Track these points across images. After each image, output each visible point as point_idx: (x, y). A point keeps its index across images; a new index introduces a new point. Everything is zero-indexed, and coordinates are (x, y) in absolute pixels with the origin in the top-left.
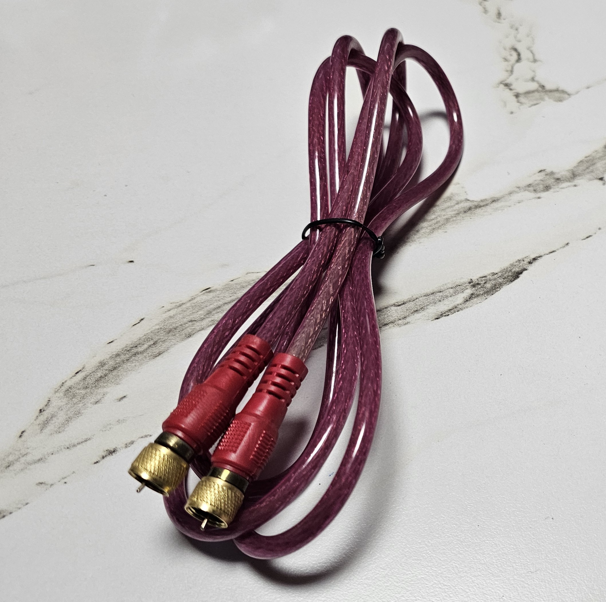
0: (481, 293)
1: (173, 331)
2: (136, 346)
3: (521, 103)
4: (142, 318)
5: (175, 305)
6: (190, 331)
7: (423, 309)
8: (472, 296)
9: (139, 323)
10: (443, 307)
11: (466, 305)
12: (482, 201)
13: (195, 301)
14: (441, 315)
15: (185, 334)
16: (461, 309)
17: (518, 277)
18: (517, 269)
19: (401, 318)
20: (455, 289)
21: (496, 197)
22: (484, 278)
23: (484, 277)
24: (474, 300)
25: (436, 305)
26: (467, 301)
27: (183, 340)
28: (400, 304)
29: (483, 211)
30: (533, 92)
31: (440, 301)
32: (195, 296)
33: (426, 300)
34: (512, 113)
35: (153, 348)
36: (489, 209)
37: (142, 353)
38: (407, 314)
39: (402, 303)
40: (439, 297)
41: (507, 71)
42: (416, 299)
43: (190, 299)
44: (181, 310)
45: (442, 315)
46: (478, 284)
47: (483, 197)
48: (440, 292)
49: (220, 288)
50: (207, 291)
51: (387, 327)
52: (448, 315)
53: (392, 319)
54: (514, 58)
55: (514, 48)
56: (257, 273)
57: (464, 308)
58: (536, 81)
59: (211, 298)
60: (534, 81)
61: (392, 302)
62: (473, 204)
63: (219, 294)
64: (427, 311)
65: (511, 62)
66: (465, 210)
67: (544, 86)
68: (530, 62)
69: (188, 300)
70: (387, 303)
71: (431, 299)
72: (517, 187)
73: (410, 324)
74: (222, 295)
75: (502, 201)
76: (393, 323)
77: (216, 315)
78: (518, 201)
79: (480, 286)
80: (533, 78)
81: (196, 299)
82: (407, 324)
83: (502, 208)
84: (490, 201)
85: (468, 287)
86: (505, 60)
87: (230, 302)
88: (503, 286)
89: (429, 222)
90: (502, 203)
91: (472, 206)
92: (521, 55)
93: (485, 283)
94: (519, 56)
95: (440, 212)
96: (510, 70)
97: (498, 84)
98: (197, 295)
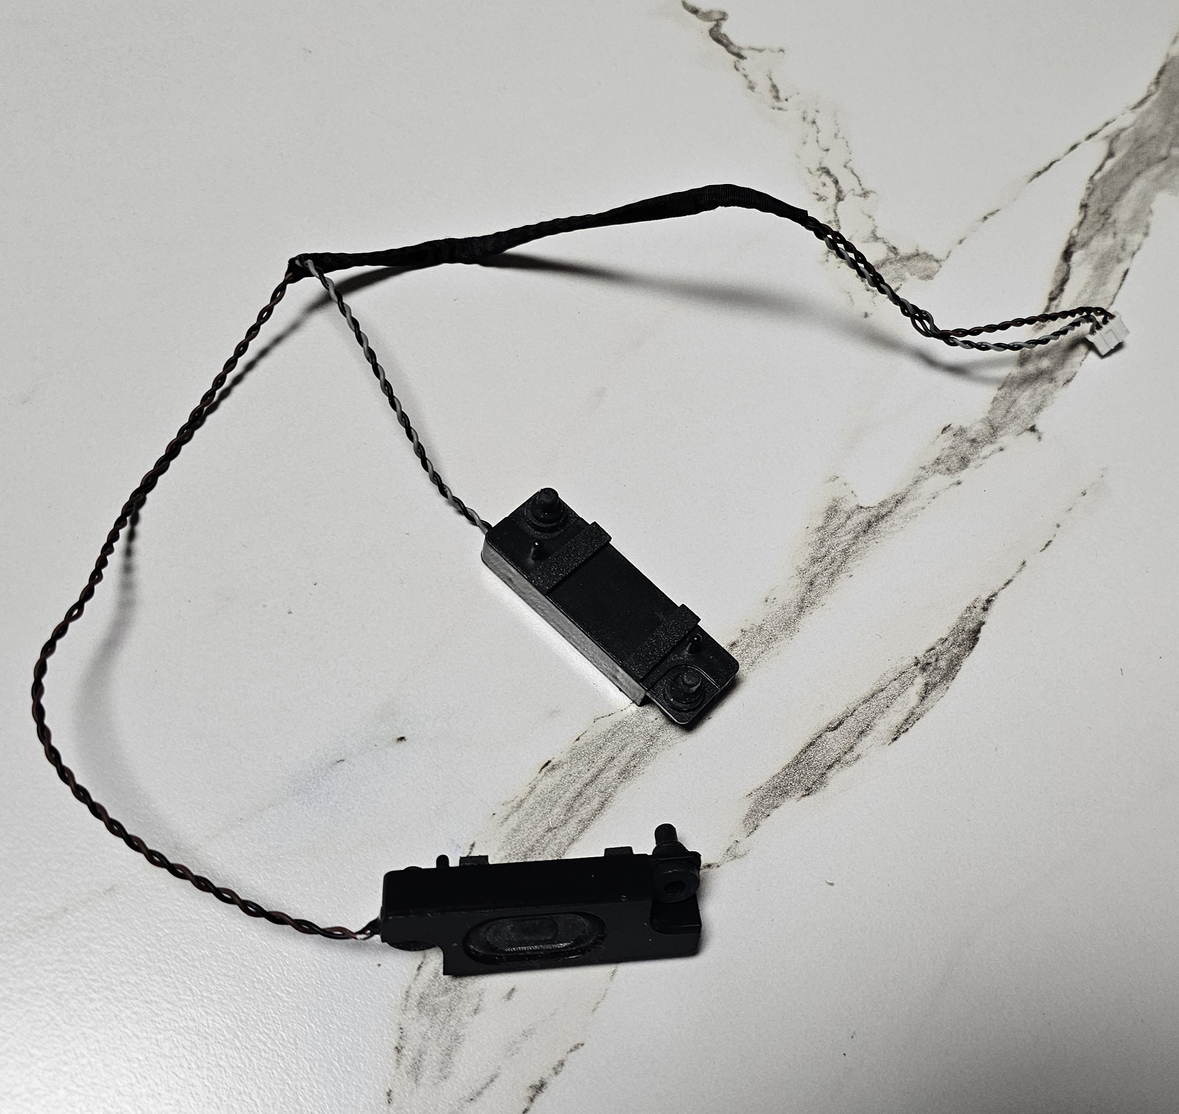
0: (938, 679)
4: (471, 843)
5: (509, 805)
6: (556, 848)
7: (870, 727)
8: (928, 689)
10: (895, 716)
11: (926, 706)
12: (882, 505)
13: (538, 791)
16: (921, 715)
17: (977, 639)
18: (969, 626)
19: (846, 750)
20: (900, 680)
21: (898, 493)
22: (932, 651)
23: (932, 649)
24: (932, 694)
25: (885, 715)
26: (923, 698)
28: (835, 725)
29: (888, 524)
30: (883, 263)
31: (888, 707)
32: (534, 783)
33: (868, 709)
34: (867, 315)
36: (895, 518)
38: (852, 741)
39: (838, 722)
40: (883, 700)
42: (855, 711)
43: (528, 789)
45: (898, 731)
46: (928, 664)
47: (881, 499)
48: (882, 691)
49: (565, 758)
50: (547, 767)
51: (833, 771)
52: (908, 729)
53: (834, 755)
54: (831, 191)
55: (824, 168)
56: (610, 715)
57: (924, 712)
58: (880, 239)
59: (560, 779)
60: (878, 239)
61: (824, 724)
62: (871, 513)
63: (569, 768)
64: (876, 728)
65: (828, 201)
66: (864, 529)
67: (894, 248)
68: (858, 198)
69: (527, 792)
70: (817, 727)
71: (875, 706)
72: (921, 468)
73: (862, 758)
74: (575, 770)
75: (909, 500)
76: (838, 761)
77: (581, 809)
78: (932, 496)
79: (931, 667)
80: (873, 232)
81: (538, 787)
82: (858, 757)
83: (914, 514)
84: (894, 503)
85: (916, 673)
86: (818, 197)
87: (592, 781)
88: (963, 660)
89: (821, 561)
90: (910, 503)
91: (871, 517)
92: (840, 183)
93: (937, 659)
94: (838, 186)
95: (830, 540)
96: (833, 219)
97: (826, 254)
98: (537, 778)
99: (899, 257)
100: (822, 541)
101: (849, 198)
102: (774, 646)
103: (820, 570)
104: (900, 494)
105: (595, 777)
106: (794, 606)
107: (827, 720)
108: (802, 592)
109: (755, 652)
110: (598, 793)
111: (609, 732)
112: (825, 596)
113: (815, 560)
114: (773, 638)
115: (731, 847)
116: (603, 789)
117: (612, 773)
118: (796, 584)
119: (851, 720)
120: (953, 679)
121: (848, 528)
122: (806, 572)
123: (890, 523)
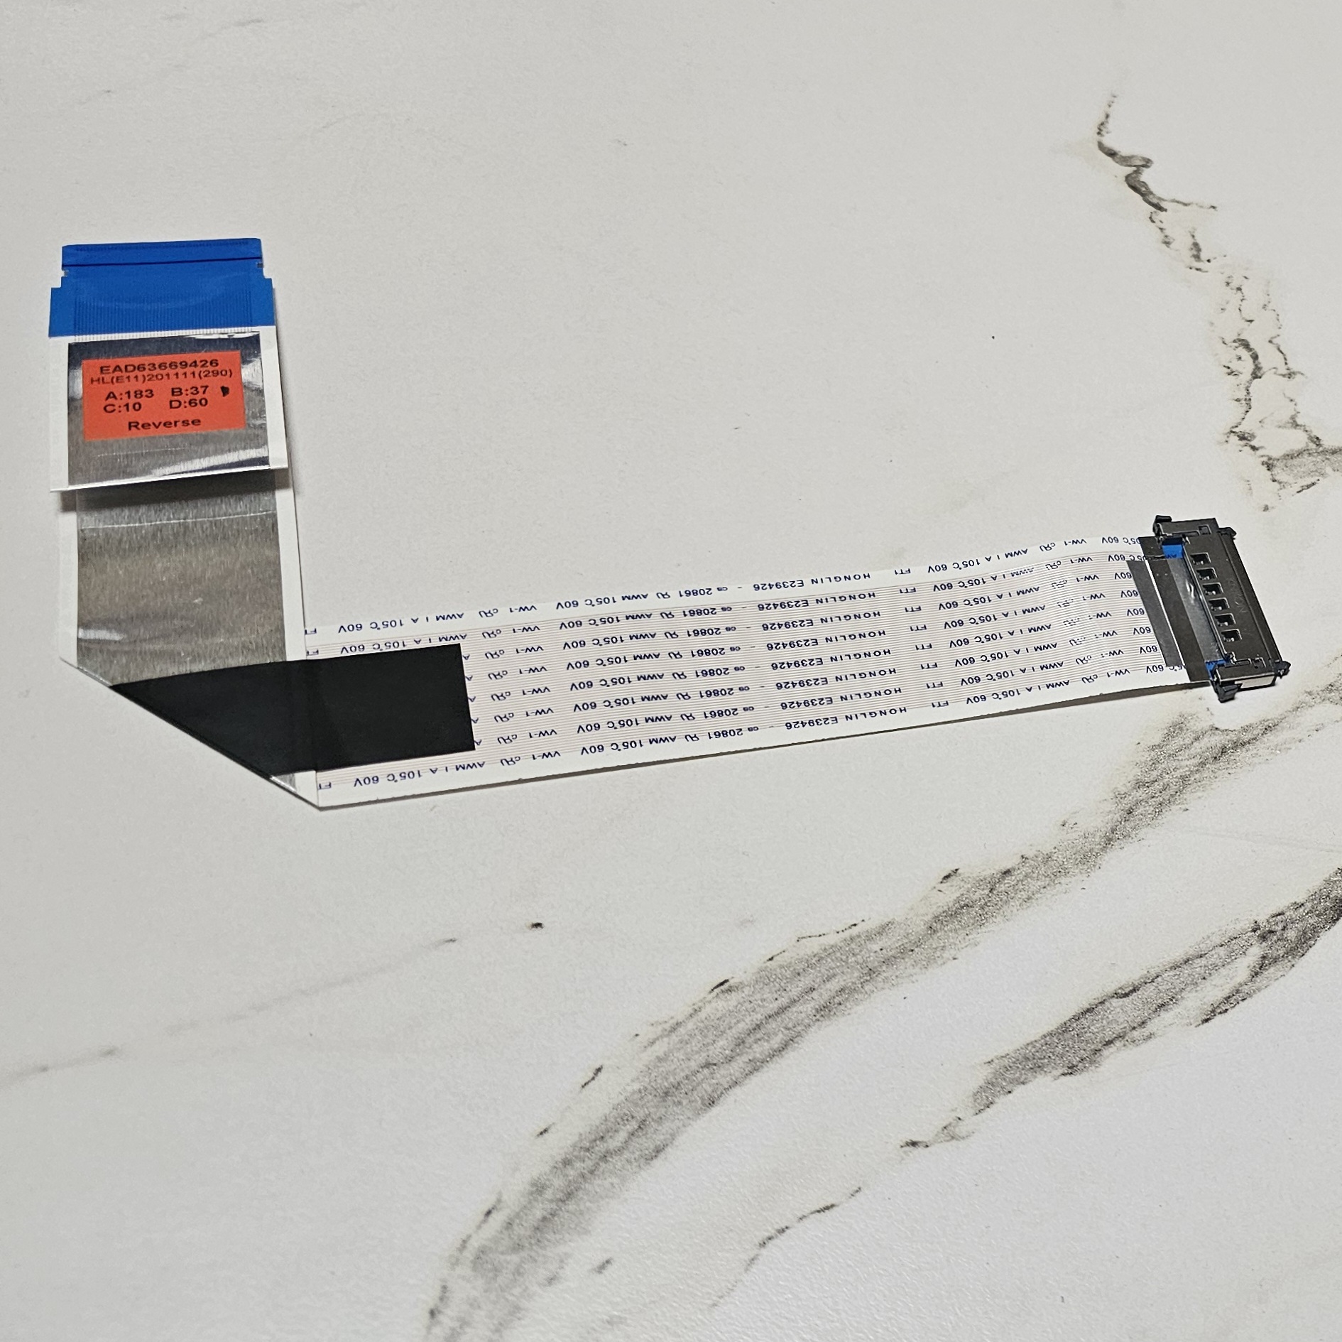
0: (1281, 952)
1: (673, 1093)
3: (1280, 483)
4: (597, 1067)
5: (660, 1027)
6: (710, 1089)
7: (1174, 1001)
8: (1265, 963)
9: (593, 1078)
10: (1214, 991)
11: (1257, 984)
12: (1245, 730)
13: (702, 1015)
14: (1211, 1012)
15: (702, 1098)
16: (1250, 995)
19: (1135, 1025)
20: (1229, 946)
21: (1269, 718)
22: (1279, 917)
23: (1280, 914)
24: (1269, 971)
25: (1198, 988)
26: (1256, 974)
27: (700, 1113)
28: (1126, 990)
29: (1250, 753)
30: (1300, 454)
31: (1204, 978)
32: (700, 1004)
33: (1176, 977)
34: (1266, 508)
36: (1261, 748)
37: (618, 1152)
38: (1146, 1015)
39: (1131, 988)
40: (1199, 968)
41: (1238, 400)
42: (1158, 977)
43: (690, 1010)
44: (677, 1038)
45: (1213, 1011)
46: (1271, 932)
47: (1245, 722)
48: (1201, 957)
49: (749, 979)
50: (722, 987)
51: (1112, 1049)
52: (1227, 1010)
53: (1118, 1029)
54: (1248, 365)
55: (1243, 340)
56: (820, 936)
57: (1254, 991)
58: (1301, 426)
59: (735, 1004)
60: (1297, 425)
61: (1111, 989)
62: (1228, 737)
63: (751, 993)
64: (1183, 1003)
65: (1241, 376)
66: (1215, 756)
67: (1317, 438)
68: (1281, 377)
69: (687, 1013)
70: (1101, 991)
71: (1186, 975)
72: (1306, 692)
73: (1155, 1038)
74: (758, 996)
75: (1283, 728)
76: (1121, 1037)
77: (755, 1046)
78: (1314, 728)
79: (1275, 937)
80: (1293, 418)
81: (703, 1010)
82: (1150, 1037)
83: (1288, 746)
84: (1261, 729)
85: (1252, 941)
86: (1229, 371)
87: (777, 1014)
88: (1320, 934)
89: (1148, 787)
90: (1284, 732)
91: (1227, 743)
92: (1260, 359)
93: (1284, 927)
94: (1256, 362)
95: (1166, 762)
96: (1244, 397)
97: (1226, 434)
98: (705, 998)
99: (1321, 449)
100: (1155, 762)
101: (1268, 378)
102: (1062, 881)
103: (1144, 796)
104: (1272, 719)
105: (783, 1010)
106: (1100, 836)
107: (1117, 983)
108: (1115, 820)
109: (1034, 885)
110: (783, 1030)
111: (814, 956)
112: (1145, 830)
113: (1139, 784)
114: (1063, 871)
115: (950, 1124)
116: (790, 1025)
117: (807, 1008)
118: (1108, 810)
119: (1151, 987)
120: (1303, 955)
121: (1193, 751)
122: (1125, 797)
123: (1252, 752)
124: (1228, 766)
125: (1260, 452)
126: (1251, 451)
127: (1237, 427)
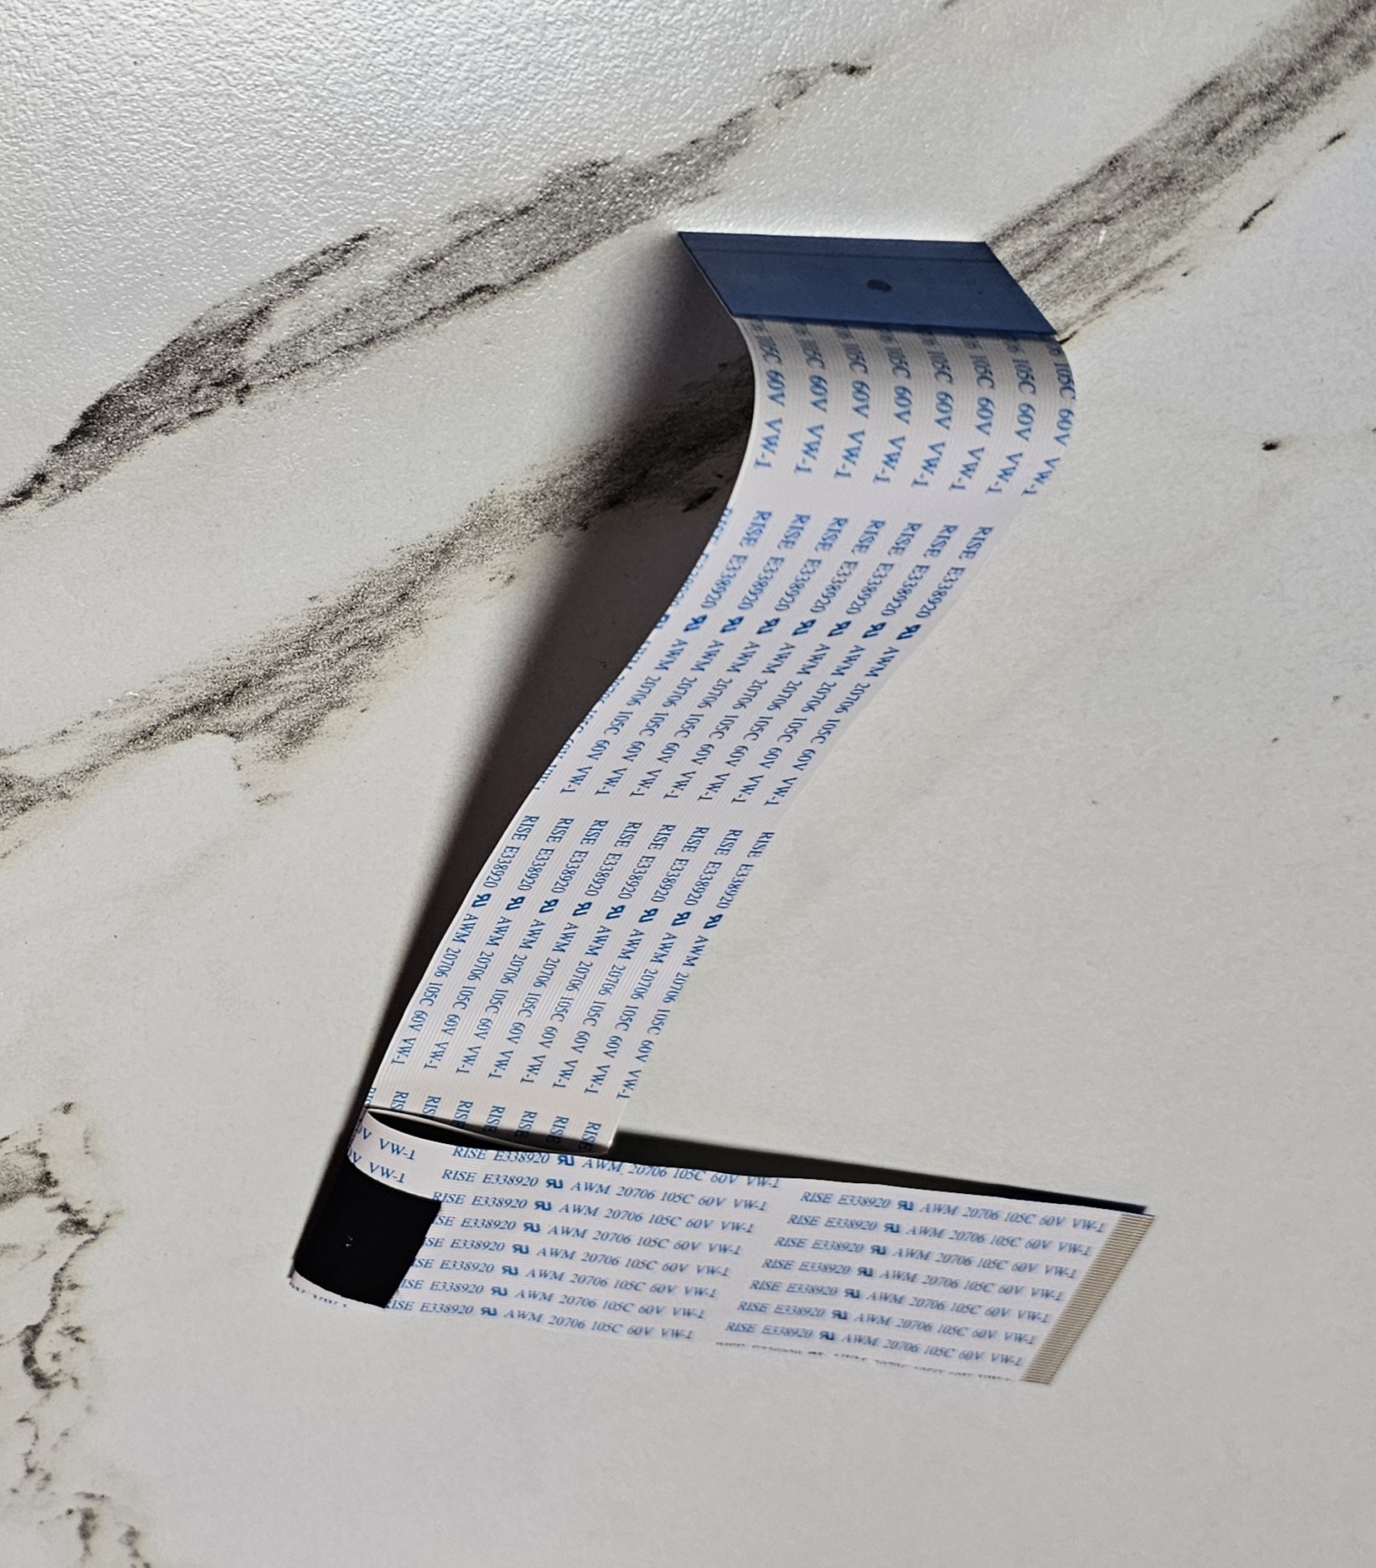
0: (211, 348)
1: (1159, 182)
2: (1265, 123)
3: (35, 1153)
4: (1246, 231)
5: (1153, 284)
6: (1111, 183)
7: (404, 275)
8: (239, 333)
9: (1256, 213)
10: (335, 289)
11: (262, 294)
12: (188, 734)
13: (1094, 299)
15: (1124, 169)
17: (85, 416)
18: (88, 450)
19: (476, 238)
20: (296, 362)
21: (140, 753)
22: (201, 409)
23: (199, 413)
24: (238, 317)
25: (362, 294)
26: (260, 313)
27: (1134, 146)
28: (476, 297)
29: (187, 693)
31: (347, 311)
32: (1094, 315)
33: (393, 315)
34: (67, 1108)
35: (1219, 115)
36: (168, 702)
37: (1251, 99)
38: (455, 255)
39: (469, 301)
40: (351, 328)
41: (73, 1287)
42: (422, 318)
43: (1108, 307)
44: (1135, 264)
45: (347, 252)
46: (218, 384)
47: (184, 745)
48: (345, 347)
51: (522, 201)
52: (324, 253)
53: (505, 234)
55: (43, 1387)
57: (270, 284)
61: (500, 304)
62: (217, 720)
64: (388, 269)
65: (60, 1327)
66: (245, 691)
70: (516, 300)
71: (375, 317)
72: (69, 798)
73: (450, 215)
75: (123, 736)
76: (503, 220)
77: (1034, 246)
78: (67, 737)
79: (215, 374)
82: (457, 219)
83: (121, 705)
84: (160, 733)
85: (255, 370)
86: (78, 1335)
88: (136, 377)
89: (365, 638)
90: (121, 728)
91: (221, 711)
92: (20, 1358)
93: (195, 392)
94: (29, 1353)
95: (328, 678)
96: (63, 1293)
97: (105, 1229)
98: (1085, 324)
101: (11, 1331)
102: (535, 485)
103: (374, 623)
104: (136, 751)
106: (459, 557)
107: (491, 310)
108: (431, 583)
109: (578, 480)
112: (386, 567)
113: (377, 643)
114: (530, 502)
115: (794, 98)
118: (437, 601)
120: (175, 341)
121: (280, 697)
122: (404, 622)
123: (182, 695)
124: (228, 671)
125: (58, 1201)
126: (69, 1201)
127: (87, 1242)
